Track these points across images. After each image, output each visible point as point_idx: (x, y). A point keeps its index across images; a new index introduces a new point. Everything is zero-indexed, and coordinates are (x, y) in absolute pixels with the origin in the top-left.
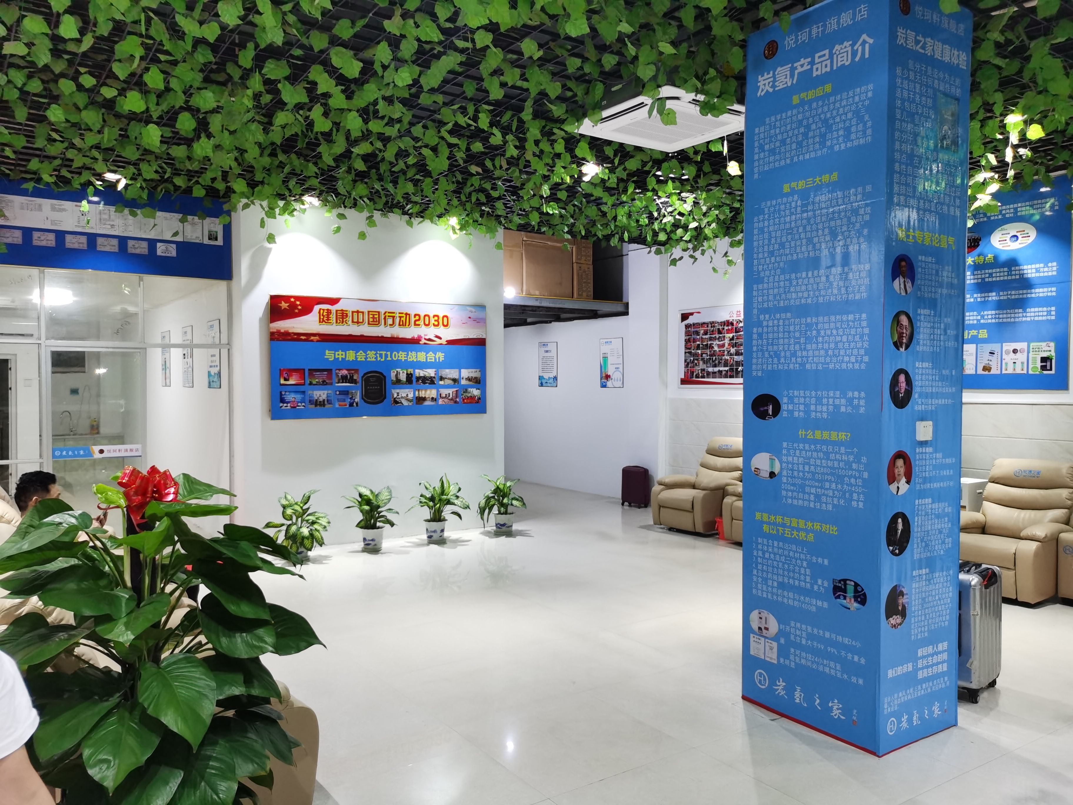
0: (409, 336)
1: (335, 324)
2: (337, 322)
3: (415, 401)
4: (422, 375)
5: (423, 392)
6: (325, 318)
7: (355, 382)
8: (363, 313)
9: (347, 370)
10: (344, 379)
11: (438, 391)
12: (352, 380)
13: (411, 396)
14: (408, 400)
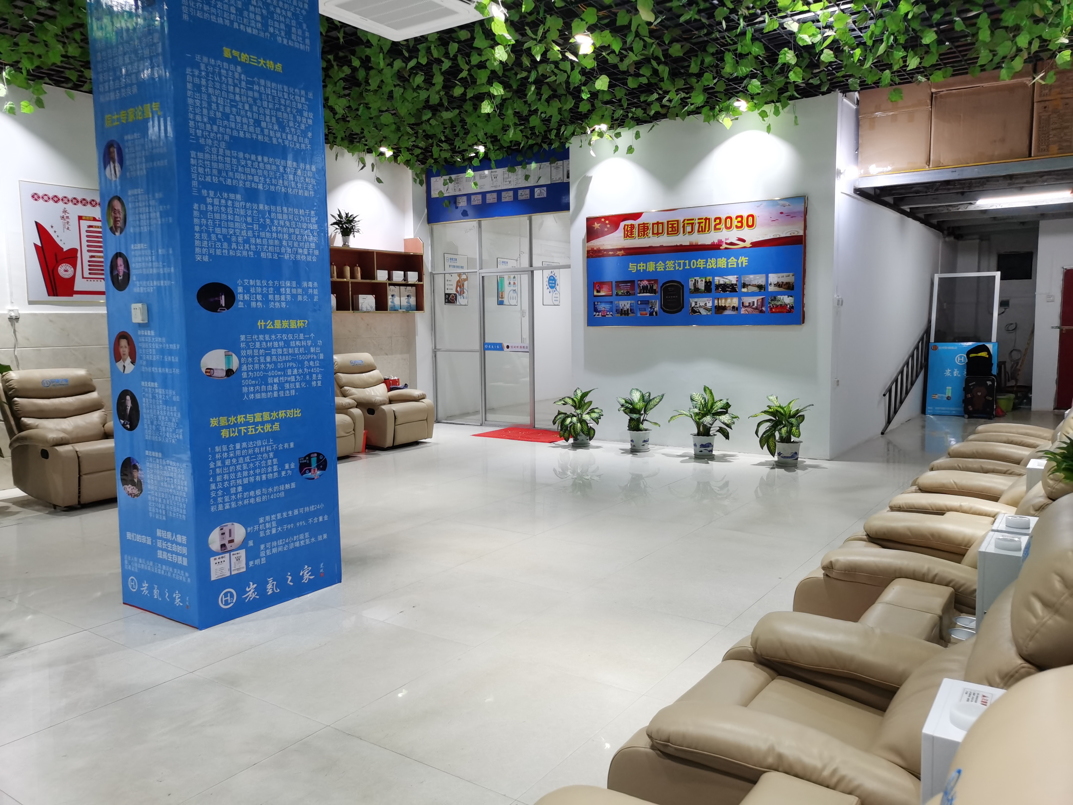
0: (708, 242)
1: (637, 238)
2: (639, 236)
3: (714, 309)
4: (722, 282)
5: (723, 301)
6: (629, 233)
7: (654, 292)
8: (662, 223)
9: (648, 281)
10: (645, 289)
11: (740, 299)
12: (652, 291)
13: (709, 305)
14: (707, 309)
